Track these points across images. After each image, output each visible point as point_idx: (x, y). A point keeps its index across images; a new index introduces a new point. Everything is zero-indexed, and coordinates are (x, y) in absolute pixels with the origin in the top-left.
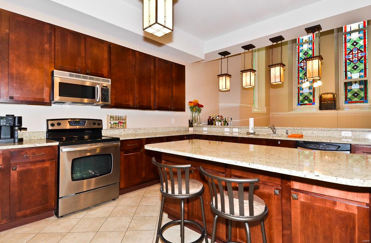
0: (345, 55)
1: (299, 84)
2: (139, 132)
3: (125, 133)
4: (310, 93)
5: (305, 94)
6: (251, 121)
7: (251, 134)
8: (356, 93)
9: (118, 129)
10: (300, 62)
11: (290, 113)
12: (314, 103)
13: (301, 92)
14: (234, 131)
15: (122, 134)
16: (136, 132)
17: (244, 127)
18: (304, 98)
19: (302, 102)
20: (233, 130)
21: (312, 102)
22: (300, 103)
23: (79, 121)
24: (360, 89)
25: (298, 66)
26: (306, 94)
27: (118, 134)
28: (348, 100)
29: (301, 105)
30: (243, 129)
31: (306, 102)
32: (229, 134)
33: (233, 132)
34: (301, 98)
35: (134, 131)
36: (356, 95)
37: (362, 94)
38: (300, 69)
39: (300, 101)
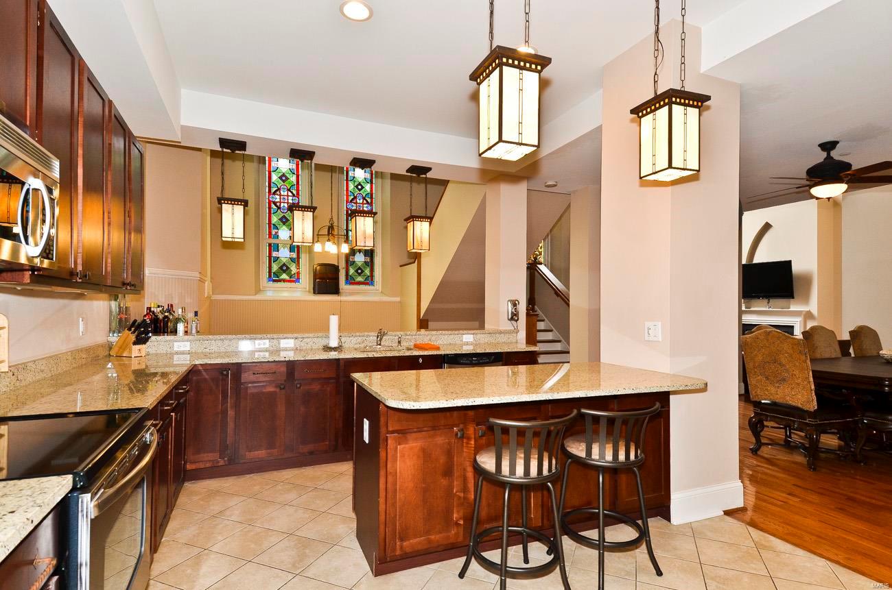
0: (347, 202)
1: (270, 237)
4: (292, 259)
5: (282, 259)
6: (334, 321)
7: (334, 349)
8: (359, 268)
10: (272, 191)
11: (258, 297)
12: (298, 280)
13: (274, 254)
14: (282, 346)
17: (311, 335)
18: (281, 268)
19: (276, 274)
20: (279, 344)
21: (295, 279)
22: (274, 277)
24: (365, 262)
25: (269, 200)
26: (284, 260)
28: (350, 280)
29: (274, 281)
30: (309, 340)
31: (284, 276)
32: (267, 354)
33: (278, 351)
34: (275, 267)
36: (359, 271)
37: (367, 272)
38: (273, 206)
39: (274, 273)
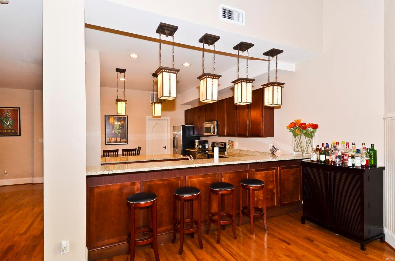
9: (232, 149)
15: (234, 152)
35: (239, 152)
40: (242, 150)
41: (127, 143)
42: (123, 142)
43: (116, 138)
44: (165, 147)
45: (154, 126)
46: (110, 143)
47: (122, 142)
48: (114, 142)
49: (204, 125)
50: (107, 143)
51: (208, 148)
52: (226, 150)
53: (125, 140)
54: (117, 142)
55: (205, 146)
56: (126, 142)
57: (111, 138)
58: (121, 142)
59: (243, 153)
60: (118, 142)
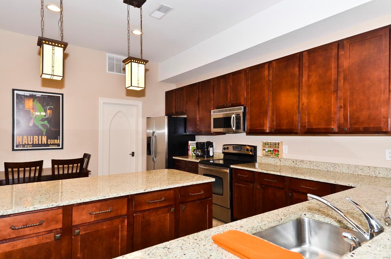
2: (300, 166)
3: (281, 164)
9: (273, 158)
15: (277, 164)
16: (296, 166)
23: (238, 147)
27: (274, 164)
35: (294, 164)
40: (302, 161)
41: (61, 147)
42: (53, 144)
43: (37, 137)
44: (133, 154)
45: (115, 116)
46: (24, 146)
47: (51, 144)
48: (33, 145)
49: (212, 114)
50: (17, 146)
51: (213, 156)
52: (258, 160)
53: (56, 141)
54: (39, 145)
55: (208, 152)
56: (59, 145)
57: (25, 137)
58: (47, 145)
59: (305, 166)
60: (42, 145)
